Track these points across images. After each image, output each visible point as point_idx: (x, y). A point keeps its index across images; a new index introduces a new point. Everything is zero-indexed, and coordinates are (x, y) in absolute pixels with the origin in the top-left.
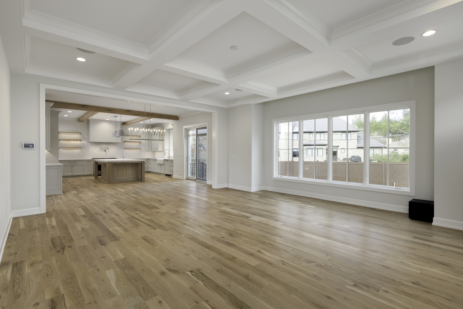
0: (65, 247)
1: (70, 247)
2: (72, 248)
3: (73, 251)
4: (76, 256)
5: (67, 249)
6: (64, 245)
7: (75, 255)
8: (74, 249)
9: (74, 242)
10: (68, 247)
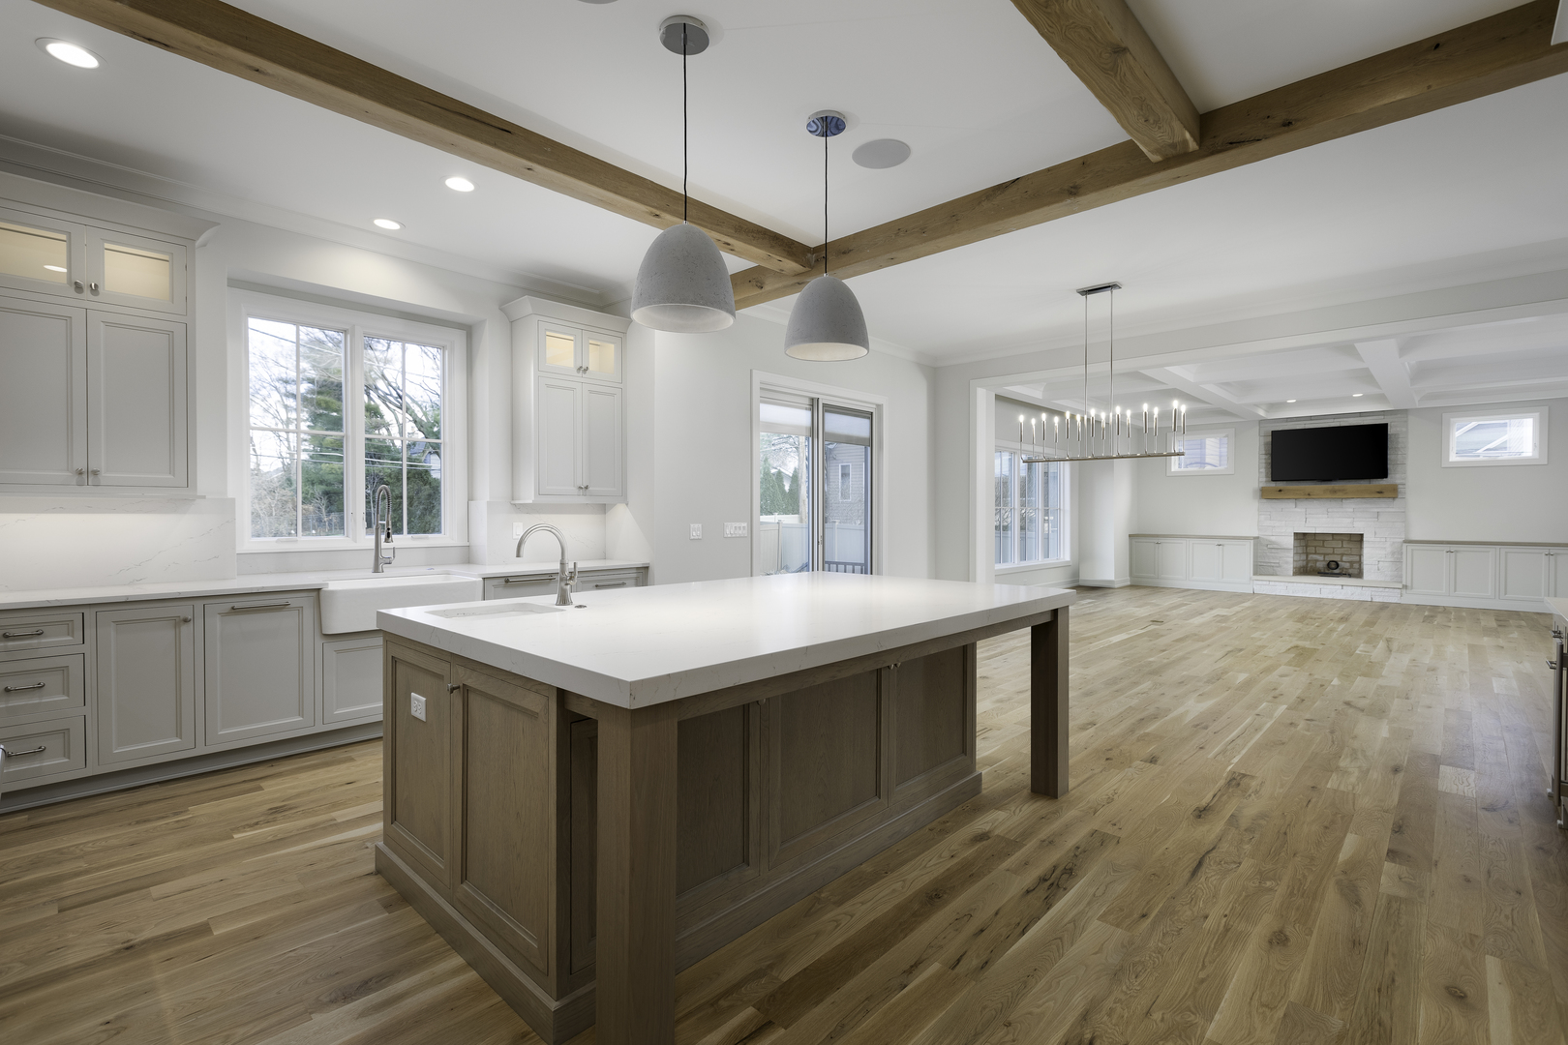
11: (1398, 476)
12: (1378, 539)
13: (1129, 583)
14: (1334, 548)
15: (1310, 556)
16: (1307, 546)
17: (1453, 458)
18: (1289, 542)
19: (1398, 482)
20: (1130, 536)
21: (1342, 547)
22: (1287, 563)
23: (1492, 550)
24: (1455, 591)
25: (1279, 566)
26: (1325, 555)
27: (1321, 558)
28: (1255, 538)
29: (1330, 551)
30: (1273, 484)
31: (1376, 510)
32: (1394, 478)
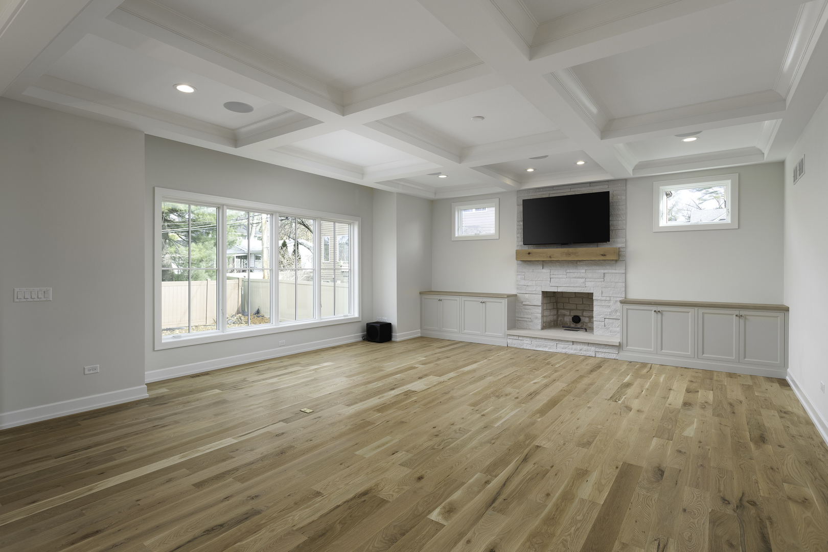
0: (735, 506)
1: (725, 501)
2: (721, 494)
3: (722, 489)
4: (721, 475)
5: (734, 502)
6: (736, 515)
7: (721, 477)
8: (719, 491)
9: (710, 510)
10: (729, 503)
11: (619, 240)
12: (604, 298)
13: (419, 335)
14: (577, 304)
15: (560, 311)
16: (557, 303)
17: (663, 222)
18: (538, 299)
19: (619, 245)
20: (421, 293)
21: (583, 304)
22: (536, 318)
23: (692, 311)
24: (662, 349)
25: (531, 321)
26: (571, 310)
27: (567, 313)
28: (509, 296)
29: (574, 307)
30: (526, 248)
31: (603, 271)
32: (617, 242)
